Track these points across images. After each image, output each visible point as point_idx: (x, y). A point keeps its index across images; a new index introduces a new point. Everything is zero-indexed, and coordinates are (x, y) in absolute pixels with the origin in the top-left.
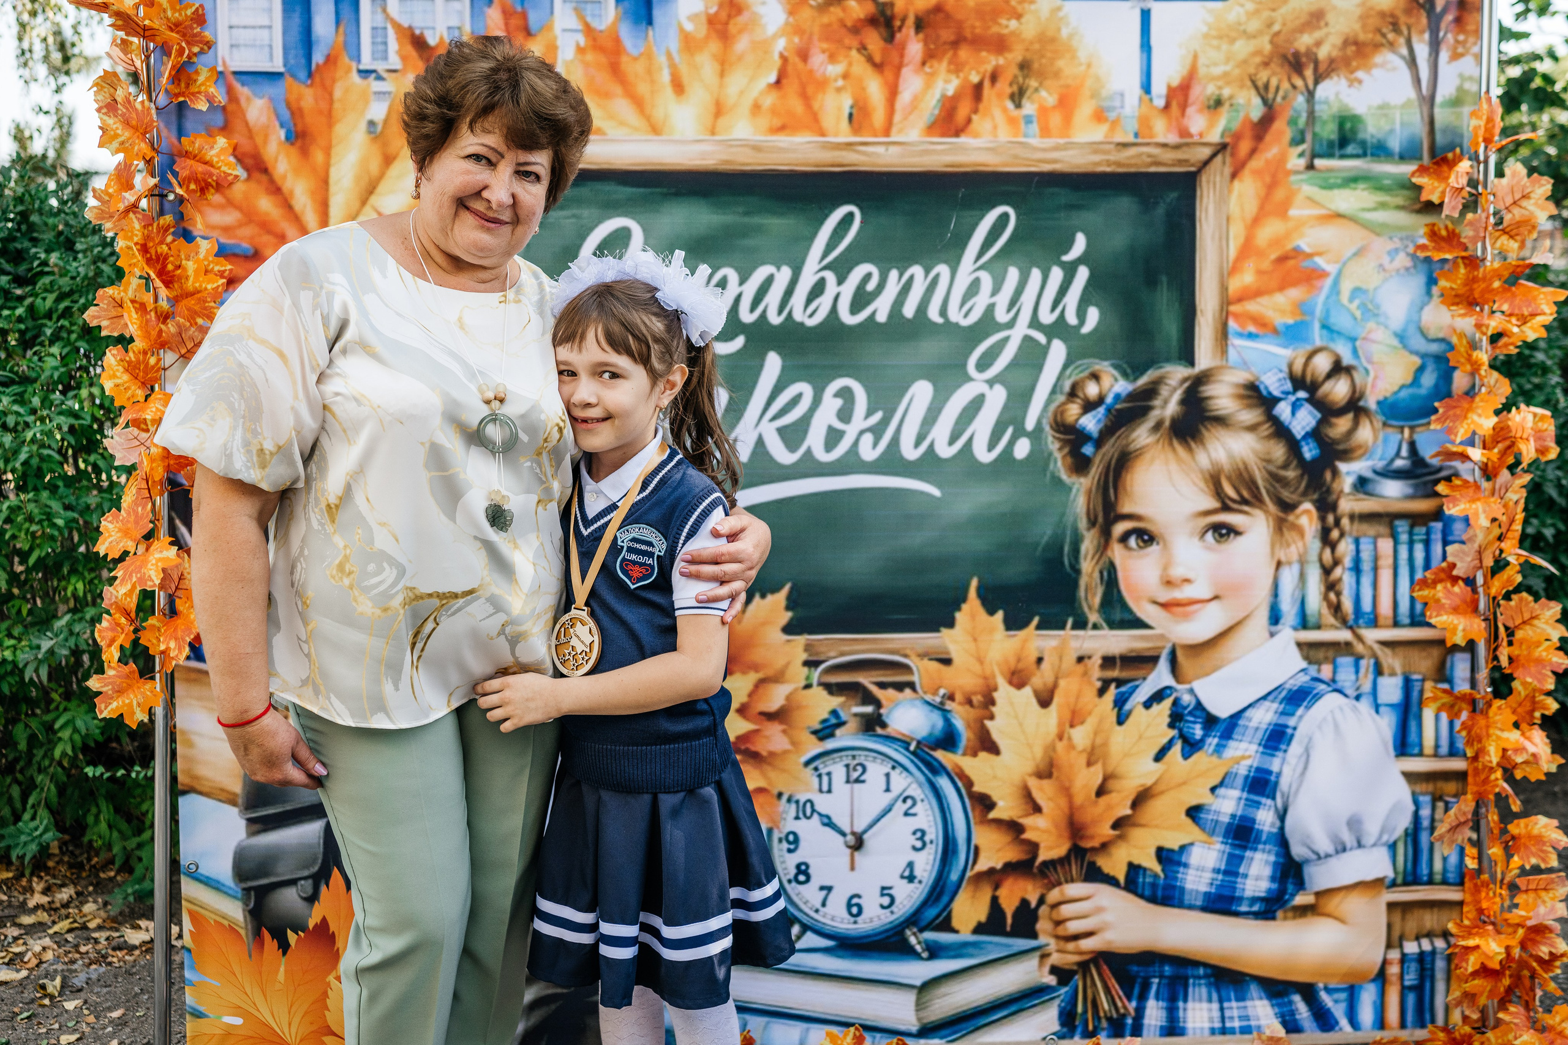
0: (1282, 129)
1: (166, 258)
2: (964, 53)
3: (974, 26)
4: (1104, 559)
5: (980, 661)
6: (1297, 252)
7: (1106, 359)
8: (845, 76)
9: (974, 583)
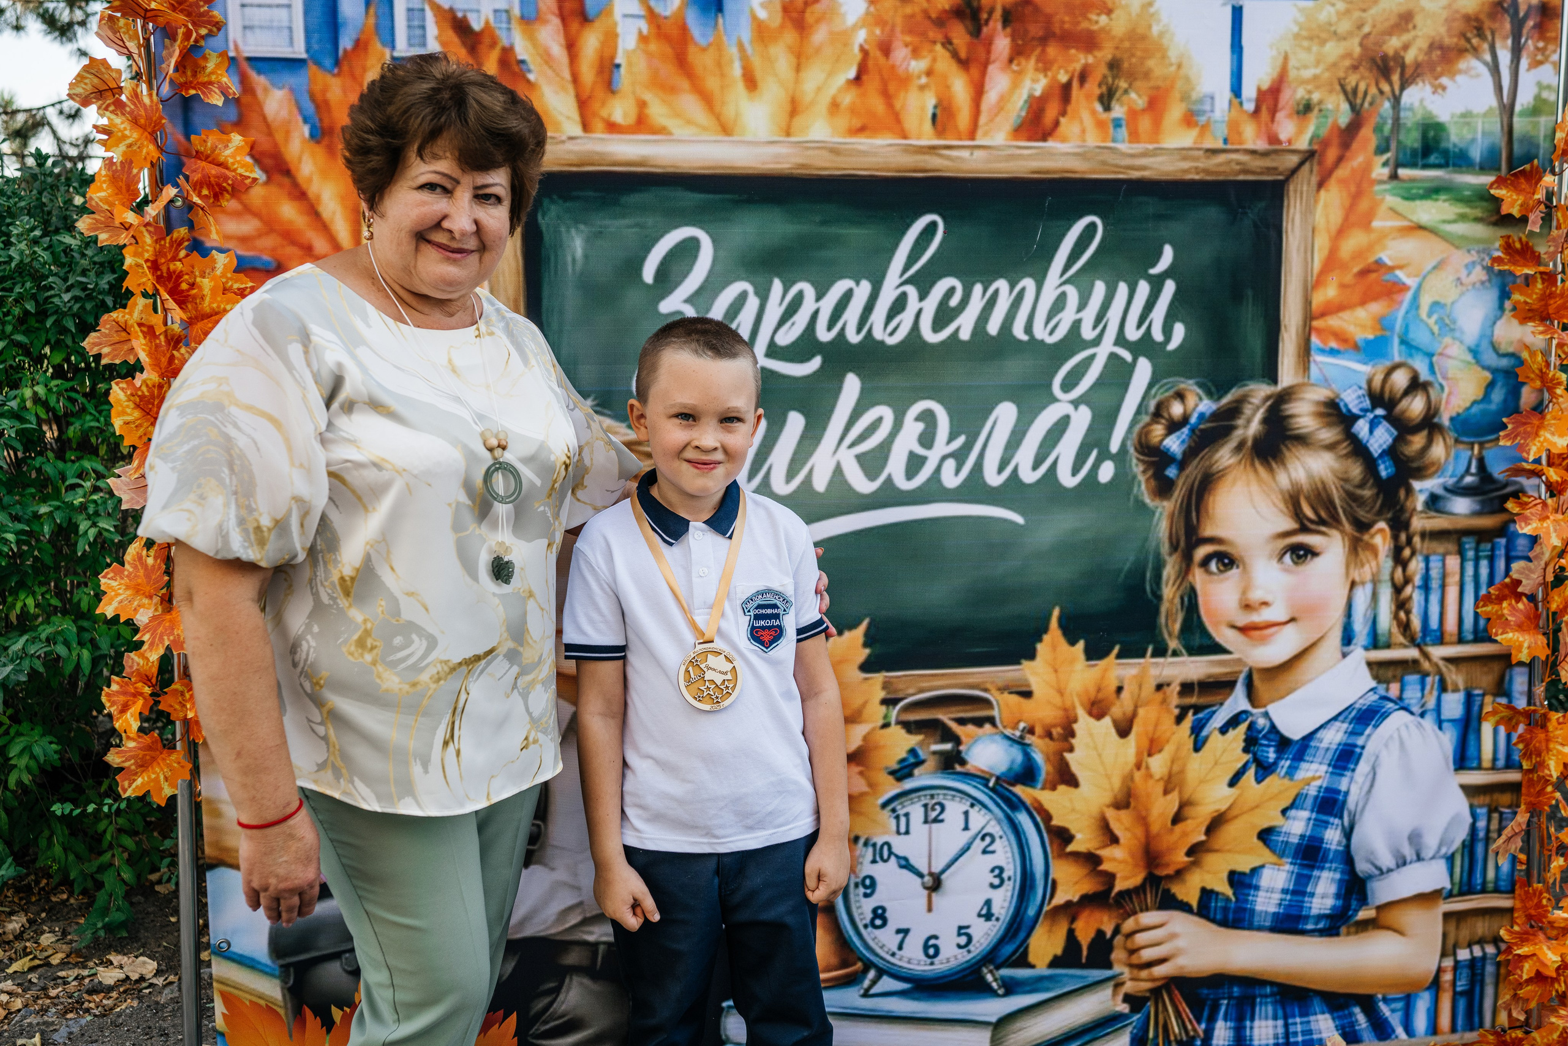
0: (1368, 137)
1: (180, 275)
2: (1052, 51)
3: (1063, 20)
4: (1185, 584)
5: (1061, 692)
6: (1379, 264)
7: (1190, 378)
8: (929, 73)
9: (1056, 612)
